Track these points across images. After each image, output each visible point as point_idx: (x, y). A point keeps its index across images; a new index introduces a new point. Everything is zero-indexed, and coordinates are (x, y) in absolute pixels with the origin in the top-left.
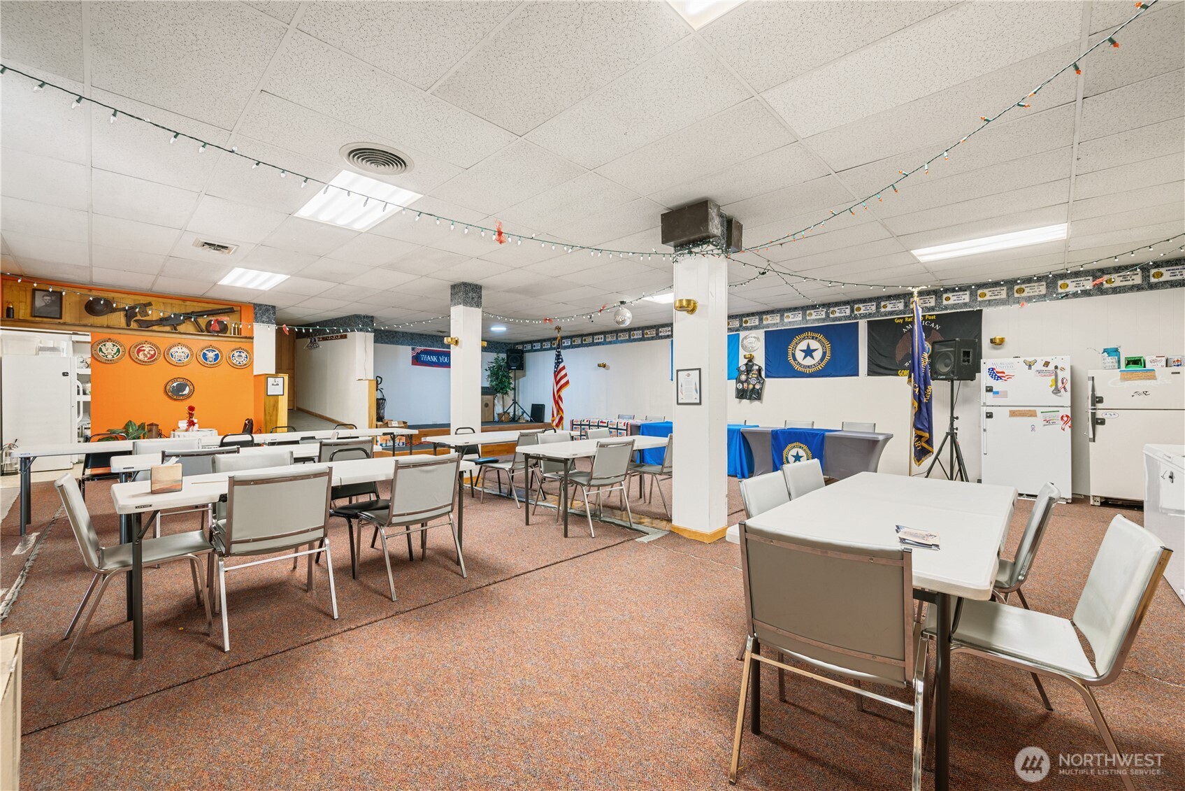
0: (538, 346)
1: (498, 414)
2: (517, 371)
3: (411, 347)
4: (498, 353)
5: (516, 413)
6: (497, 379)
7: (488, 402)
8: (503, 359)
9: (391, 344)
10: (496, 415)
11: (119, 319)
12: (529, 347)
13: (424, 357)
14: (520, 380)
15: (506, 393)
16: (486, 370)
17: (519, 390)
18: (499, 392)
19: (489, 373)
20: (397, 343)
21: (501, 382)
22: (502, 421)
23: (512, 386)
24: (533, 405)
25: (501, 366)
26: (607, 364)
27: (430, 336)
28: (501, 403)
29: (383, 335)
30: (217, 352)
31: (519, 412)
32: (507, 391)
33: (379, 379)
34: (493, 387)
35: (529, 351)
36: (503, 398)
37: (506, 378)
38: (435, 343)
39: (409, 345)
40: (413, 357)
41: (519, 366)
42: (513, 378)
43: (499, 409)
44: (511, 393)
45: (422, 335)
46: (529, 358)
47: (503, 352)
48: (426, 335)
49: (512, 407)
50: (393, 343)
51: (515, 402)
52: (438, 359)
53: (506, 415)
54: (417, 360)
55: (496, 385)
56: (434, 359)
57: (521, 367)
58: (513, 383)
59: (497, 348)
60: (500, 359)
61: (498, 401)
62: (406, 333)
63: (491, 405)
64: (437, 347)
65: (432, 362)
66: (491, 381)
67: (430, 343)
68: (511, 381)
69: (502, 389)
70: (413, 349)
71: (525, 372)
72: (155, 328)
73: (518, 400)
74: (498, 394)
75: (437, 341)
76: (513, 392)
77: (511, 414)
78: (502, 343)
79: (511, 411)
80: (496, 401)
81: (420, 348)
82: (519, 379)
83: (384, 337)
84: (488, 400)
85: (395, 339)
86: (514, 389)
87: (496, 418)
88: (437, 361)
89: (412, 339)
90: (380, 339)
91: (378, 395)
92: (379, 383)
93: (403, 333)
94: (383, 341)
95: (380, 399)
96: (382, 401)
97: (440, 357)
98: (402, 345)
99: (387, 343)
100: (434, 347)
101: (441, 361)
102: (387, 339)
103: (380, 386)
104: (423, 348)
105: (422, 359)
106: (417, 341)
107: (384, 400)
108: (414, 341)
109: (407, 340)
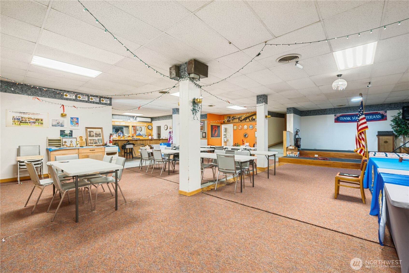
7: (388, 140)
11: (237, 120)
13: (342, 119)
20: (326, 114)
29: (319, 111)
30: (252, 126)
33: (298, 131)
36: (404, 138)
38: (349, 111)
39: (333, 114)
40: (335, 119)
48: (343, 108)
50: (324, 114)
52: (351, 118)
54: (337, 120)
62: (331, 109)
63: (390, 142)
64: (351, 113)
65: (347, 120)
67: (346, 111)
70: (335, 115)
72: (243, 121)
81: (339, 115)
85: (325, 113)
88: (350, 119)
89: (335, 111)
90: (318, 113)
91: (297, 137)
92: (298, 132)
93: (329, 109)
94: (319, 114)
95: (298, 138)
96: (299, 139)
97: (352, 117)
98: (329, 114)
99: (321, 115)
100: (348, 113)
101: (353, 119)
102: (321, 113)
103: (298, 133)
104: (341, 114)
105: (340, 119)
106: (337, 111)
107: (301, 138)
108: (335, 112)
109: (332, 112)
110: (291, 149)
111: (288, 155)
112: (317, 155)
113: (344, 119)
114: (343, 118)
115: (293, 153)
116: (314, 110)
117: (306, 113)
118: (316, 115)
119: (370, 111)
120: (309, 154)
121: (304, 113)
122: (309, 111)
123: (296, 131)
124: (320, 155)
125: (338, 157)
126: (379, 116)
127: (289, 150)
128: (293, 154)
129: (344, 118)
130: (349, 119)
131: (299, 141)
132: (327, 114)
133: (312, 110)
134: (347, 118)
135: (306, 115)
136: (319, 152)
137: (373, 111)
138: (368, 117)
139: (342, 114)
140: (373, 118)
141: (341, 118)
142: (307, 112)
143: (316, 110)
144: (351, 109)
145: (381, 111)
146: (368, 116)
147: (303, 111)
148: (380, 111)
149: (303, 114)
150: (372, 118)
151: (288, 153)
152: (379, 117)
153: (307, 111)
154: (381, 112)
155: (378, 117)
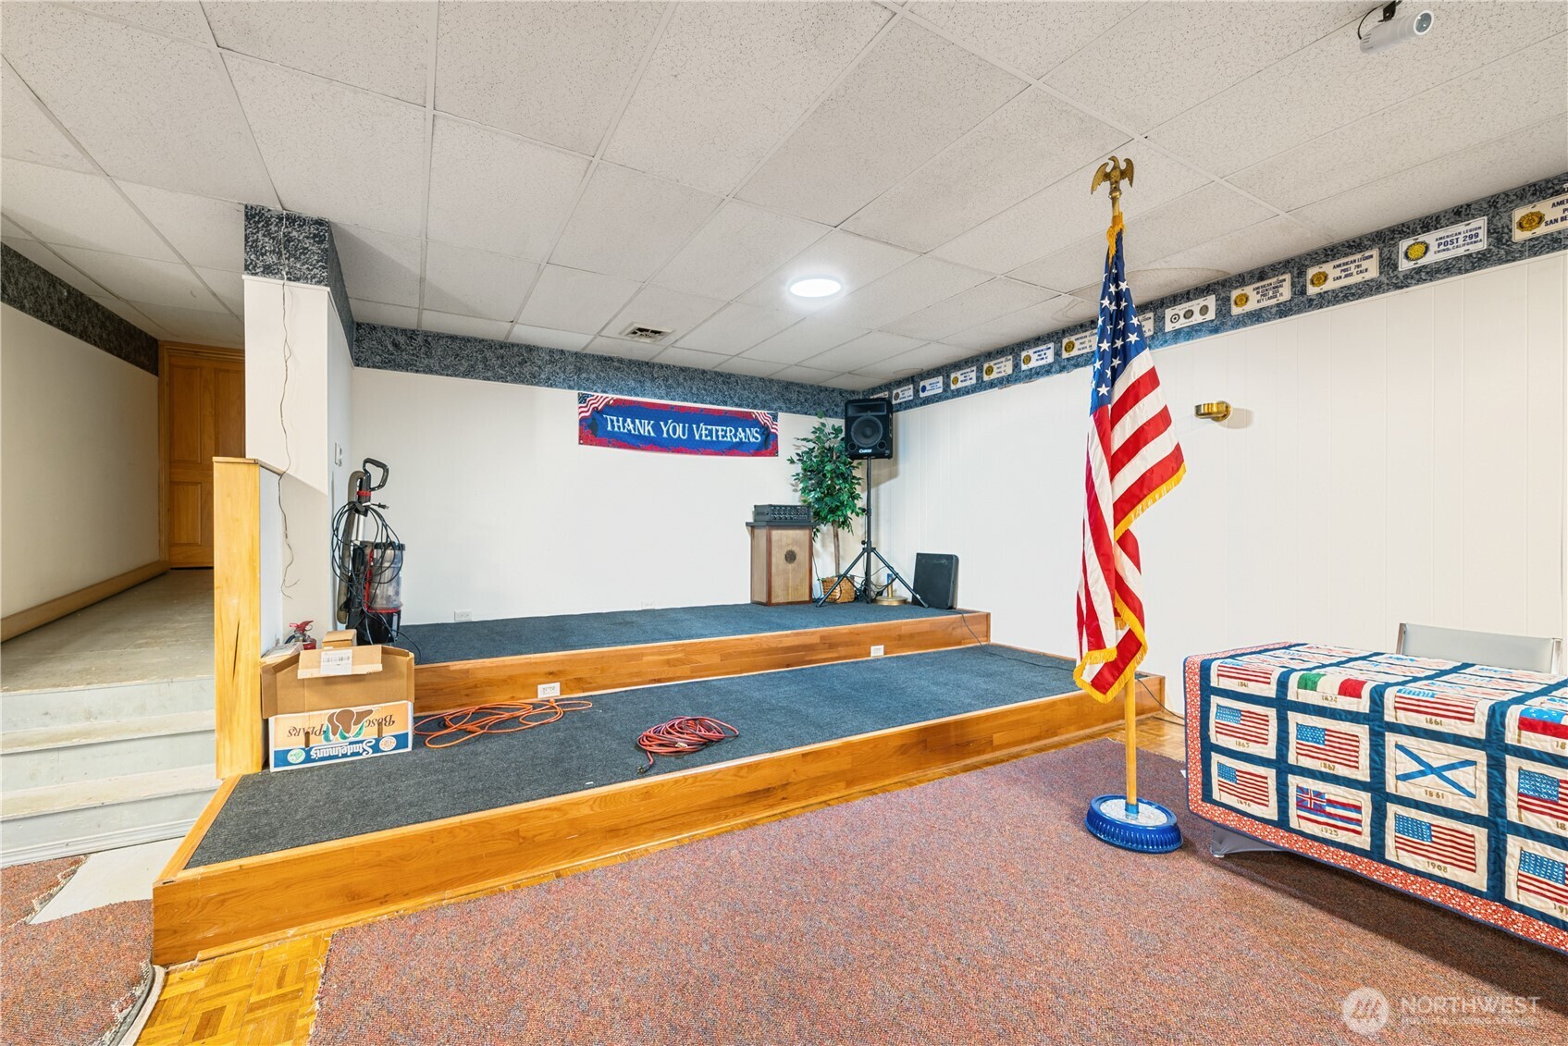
0: (934, 386)
1: (824, 581)
2: (875, 462)
3: (575, 393)
4: (826, 414)
5: (873, 579)
6: (820, 484)
7: (795, 549)
8: (837, 431)
9: (515, 381)
10: (815, 582)
12: (907, 393)
13: (615, 424)
14: (882, 487)
15: (845, 523)
16: (792, 462)
17: (877, 515)
18: (824, 520)
19: (798, 468)
20: (533, 380)
21: (830, 492)
22: (834, 602)
23: (861, 503)
24: (920, 557)
25: (831, 449)
26: (1233, 405)
27: (631, 363)
28: (832, 548)
29: (489, 354)
31: (880, 577)
32: (846, 518)
33: (376, 475)
34: (809, 506)
35: (908, 405)
36: (836, 536)
37: (845, 480)
38: (648, 384)
39: (570, 388)
40: (582, 420)
41: (881, 445)
42: (864, 483)
43: (825, 567)
44: (858, 523)
45: (611, 359)
46: (909, 425)
47: (836, 415)
48: (621, 361)
49: (862, 562)
50: (519, 379)
51: (869, 549)
52: (657, 428)
53: (845, 585)
54: (593, 431)
55: (818, 500)
56: (646, 428)
57: (885, 449)
58: (864, 496)
59: (820, 404)
60: (828, 429)
61: (824, 545)
62: (562, 352)
63: (802, 556)
64: (655, 396)
65: (640, 437)
66: (804, 490)
67: (632, 384)
68: (858, 489)
69: (832, 511)
70: (582, 399)
71: (896, 463)
73: (877, 542)
74: (823, 528)
75: (653, 379)
76: (862, 519)
77: (859, 582)
78: (833, 390)
79: (858, 573)
80: (817, 545)
81: (603, 397)
82: (878, 484)
83: (495, 362)
84: (796, 542)
85: (527, 369)
86: (867, 511)
87: (818, 592)
88: (652, 434)
89: (579, 370)
90: (481, 366)
91: (366, 530)
92: (374, 483)
93: (551, 352)
94: (490, 374)
95: (377, 546)
96: (389, 552)
97: (662, 423)
98: (549, 382)
99: (503, 379)
100: (644, 395)
101: (665, 435)
102: (502, 366)
103: (376, 497)
104: (611, 396)
105: (609, 428)
106: (594, 376)
107: (401, 547)
108: (584, 375)
109: (564, 372)
110: (330, 681)
111: (296, 757)
112: (557, 685)
113: (624, 427)
114: (621, 419)
115: (362, 715)
116: (453, 338)
117: (396, 345)
118: (466, 375)
119: (725, 403)
120: (490, 683)
121: (380, 342)
122: (420, 339)
123: (354, 476)
124: (579, 680)
125: (689, 673)
126: (756, 432)
127: (309, 696)
128: (355, 729)
129: (624, 421)
130: (649, 431)
131: (387, 575)
132: (537, 384)
133: (439, 336)
134: (637, 421)
135: (389, 364)
136: (571, 660)
137: (737, 405)
138: (720, 433)
139: (616, 397)
140: (738, 440)
141: (612, 421)
142: (401, 339)
143: (467, 340)
144: (656, 376)
145: (763, 412)
146: (720, 428)
147: (373, 328)
148: (759, 411)
149: (365, 345)
150: (734, 440)
151: (293, 732)
152: (757, 439)
153: (404, 331)
154: (762, 415)
155: (754, 436)
